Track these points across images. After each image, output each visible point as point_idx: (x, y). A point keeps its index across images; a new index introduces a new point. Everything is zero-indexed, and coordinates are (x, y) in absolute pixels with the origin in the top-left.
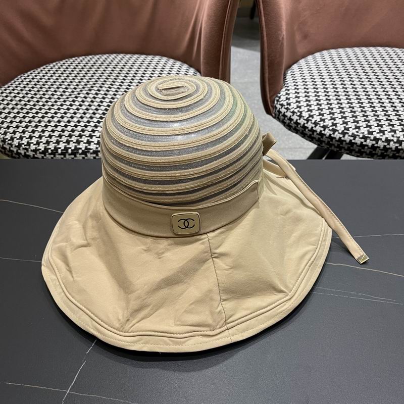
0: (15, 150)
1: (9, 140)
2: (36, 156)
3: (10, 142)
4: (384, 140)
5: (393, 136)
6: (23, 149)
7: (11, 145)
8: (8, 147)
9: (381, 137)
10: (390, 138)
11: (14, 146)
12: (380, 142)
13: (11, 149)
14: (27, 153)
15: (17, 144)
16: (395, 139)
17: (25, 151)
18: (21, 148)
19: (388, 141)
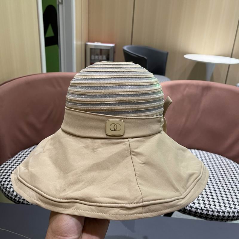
0: (14, 197)
1: (12, 192)
2: (24, 202)
3: (12, 193)
4: (195, 207)
5: (199, 206)
6: (18, 198)
7: (12, 195)
8: (10, 195)
9: (193, 206)
10: (198, 207)
11: (13, 195)
12: (193, 209)
13: (12, 197)
14: (20, 200)
15: (15, 195)
16: (200, 208)
17: (19, 199)
18: (17, 197)
19: (197, 208)
